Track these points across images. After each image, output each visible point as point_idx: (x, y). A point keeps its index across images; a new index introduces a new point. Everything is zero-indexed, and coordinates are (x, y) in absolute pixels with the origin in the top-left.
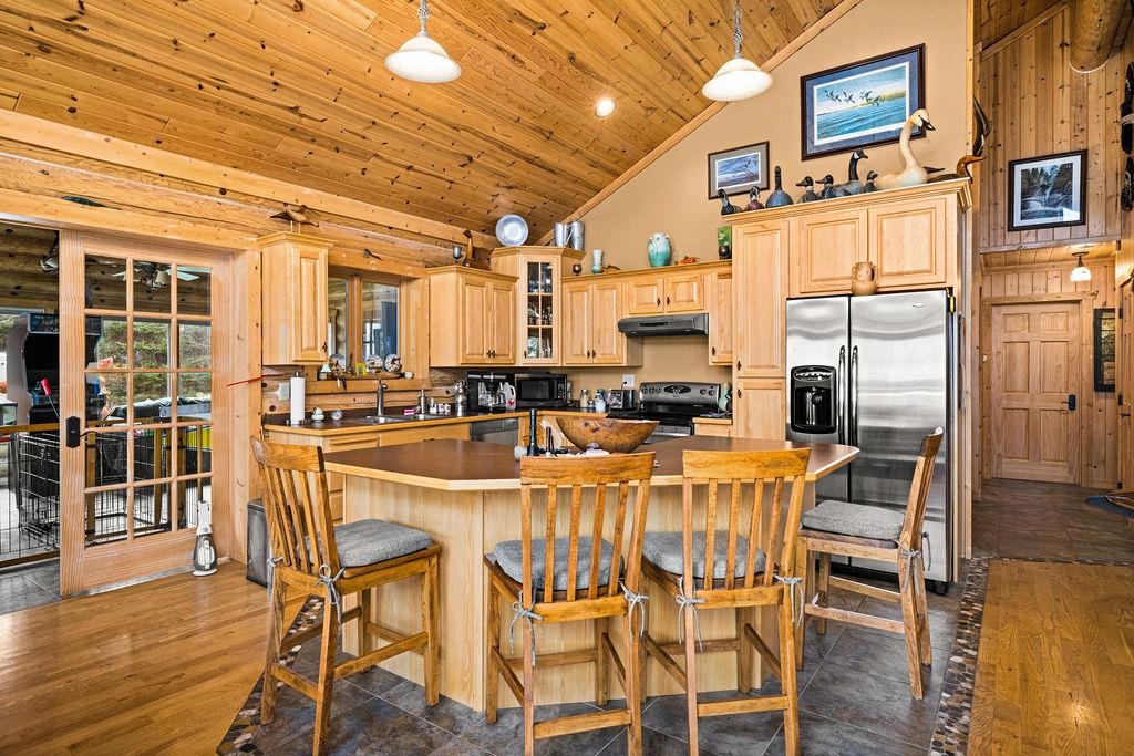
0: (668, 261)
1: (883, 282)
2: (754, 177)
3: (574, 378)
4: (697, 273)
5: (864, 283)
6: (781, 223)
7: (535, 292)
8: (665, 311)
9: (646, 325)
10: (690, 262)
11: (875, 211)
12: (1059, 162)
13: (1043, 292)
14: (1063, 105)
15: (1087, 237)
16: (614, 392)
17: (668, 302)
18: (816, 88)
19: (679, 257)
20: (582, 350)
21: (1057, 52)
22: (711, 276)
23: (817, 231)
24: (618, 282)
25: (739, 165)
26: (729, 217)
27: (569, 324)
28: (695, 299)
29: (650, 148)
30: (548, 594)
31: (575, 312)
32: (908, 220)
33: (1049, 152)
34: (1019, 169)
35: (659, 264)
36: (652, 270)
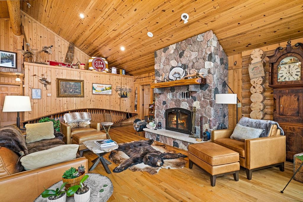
12: (11, 54)
13: (11, 82)
14: (11, 41)
15: (17, 72)
21: (10, 29)
33: (8, 51)
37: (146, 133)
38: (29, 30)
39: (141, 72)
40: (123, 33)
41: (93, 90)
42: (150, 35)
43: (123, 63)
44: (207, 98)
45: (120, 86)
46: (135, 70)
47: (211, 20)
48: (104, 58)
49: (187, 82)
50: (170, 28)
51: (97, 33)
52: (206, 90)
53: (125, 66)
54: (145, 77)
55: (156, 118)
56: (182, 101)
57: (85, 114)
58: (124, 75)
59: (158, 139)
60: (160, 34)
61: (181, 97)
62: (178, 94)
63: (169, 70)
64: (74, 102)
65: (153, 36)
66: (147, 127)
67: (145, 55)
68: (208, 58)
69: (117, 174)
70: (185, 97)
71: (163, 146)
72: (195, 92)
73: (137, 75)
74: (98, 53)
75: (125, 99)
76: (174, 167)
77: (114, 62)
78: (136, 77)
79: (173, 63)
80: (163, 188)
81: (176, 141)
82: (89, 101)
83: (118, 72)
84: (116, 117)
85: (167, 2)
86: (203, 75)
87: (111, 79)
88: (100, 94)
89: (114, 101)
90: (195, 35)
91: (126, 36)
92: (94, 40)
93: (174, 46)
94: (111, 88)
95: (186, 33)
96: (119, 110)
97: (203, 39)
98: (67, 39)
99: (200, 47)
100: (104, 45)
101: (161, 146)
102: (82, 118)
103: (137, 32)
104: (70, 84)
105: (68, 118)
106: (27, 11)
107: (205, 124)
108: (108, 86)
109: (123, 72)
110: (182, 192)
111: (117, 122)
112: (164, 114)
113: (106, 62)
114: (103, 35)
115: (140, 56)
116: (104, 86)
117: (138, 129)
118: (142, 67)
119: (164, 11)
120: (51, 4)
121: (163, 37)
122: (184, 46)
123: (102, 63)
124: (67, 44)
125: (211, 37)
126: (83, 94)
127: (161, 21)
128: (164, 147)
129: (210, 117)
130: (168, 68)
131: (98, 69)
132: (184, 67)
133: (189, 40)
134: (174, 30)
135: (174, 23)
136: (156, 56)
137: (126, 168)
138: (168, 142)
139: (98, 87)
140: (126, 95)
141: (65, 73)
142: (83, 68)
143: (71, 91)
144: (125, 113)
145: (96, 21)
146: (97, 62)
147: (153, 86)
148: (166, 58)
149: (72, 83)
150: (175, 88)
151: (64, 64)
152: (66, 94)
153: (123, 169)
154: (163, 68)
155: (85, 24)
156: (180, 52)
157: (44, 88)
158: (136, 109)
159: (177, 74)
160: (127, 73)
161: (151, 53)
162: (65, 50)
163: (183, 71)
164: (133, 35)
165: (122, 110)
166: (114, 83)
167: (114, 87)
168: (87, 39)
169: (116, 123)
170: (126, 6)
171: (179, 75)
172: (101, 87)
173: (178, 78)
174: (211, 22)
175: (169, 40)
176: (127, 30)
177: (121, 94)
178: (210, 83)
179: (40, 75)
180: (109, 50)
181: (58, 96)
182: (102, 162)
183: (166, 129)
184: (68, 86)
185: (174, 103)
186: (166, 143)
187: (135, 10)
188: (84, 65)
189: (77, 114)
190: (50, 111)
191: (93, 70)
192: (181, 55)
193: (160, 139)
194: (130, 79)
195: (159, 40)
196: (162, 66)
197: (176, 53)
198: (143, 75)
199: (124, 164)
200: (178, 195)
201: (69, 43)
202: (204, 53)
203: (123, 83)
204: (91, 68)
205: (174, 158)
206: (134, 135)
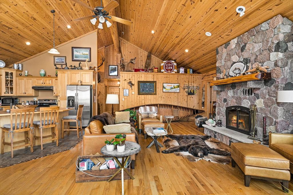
0: (45, 75)
1: (83, 84)
2: (63, 62)
3: (20, 98)
4: (51, 78)
5: (80, 84)
6: (67, 72)
7: (8, 79)
8: (44, 85)
9: (39, 88)
10: (49, 76)
11: (82, 72)
14: (115, 58)
15: (118, 78)
16: (31, 101)
17: (44, 83)
18: (74, 49)
19: (47, 75)
20: (22, 92)
22: (54, 80)
23: (73, 74)
24: (32, 79)
25: (60, 59)
26: (57, 70)
27: (18, 86)
28: (51, 83)
29: (40, 52)
30: (16, 128)
31: (20, 84)
32: (86, 75)
33: (114, 65)
34: (110, 66)
35: (43, 76)
36: (41, 77)
37: (205, 129)
38: (123, 49)
39: (208, 70)
40: (184, 38)
41: (164, 89)
42: (208, 34)
43: (190, 63)
44: (273, 95)
45: (187, 84)
46: (202, 68)
47: (276, 4)
48: (174, 60)
49: (244, 79)
50: (227, 24)
51: (165, 42)
52: (271, 86)
53: (193, 65)
54: (212, 74)
55: (217, 115)
56: (244, 99)
57: (154, 108)
58: (191, 74)
59: (215, 136)
60: (218, 32)
61: (242, 94)
62: (239, 91)
63: (230, 66)
64: (149, 99)
65: (212, 35)
66: (206, 123)
67: (208, 53)
68: (275, 48)
69: (164, 154)
70: (247, 94)
71: (218, 143)
72: (259, 89)
73: (204, 73)
74: (168, 57)
75: (193, 96)
76: (215, 161)
77: (182, 63)
78: (204, 75)
79: (235, 58)
80: (193, 172)
81: (232, 140)
82: (160, 97)
83: (186, 72)
84: (183, 113)
85: (218, 2)
86: (267, 68)
87: (179, 79)
88: (169, 92)
89: (182, 98)
90: (259, 24)
91: (188, 40)
92: (163, 47)
93: (235, 40)
94: (178, 86)
95: (248, 24)
96: (186, 107)
97: (269, 27)
98: (146, 50)
99: (265, 37)
100: (171, 50)
101: (215, 142)
102: (151, 111)
103: (196, 34)
104: (146, 85)
105: (141, 110)
106: (122, 37)
107: (270, 125)
108: (176, 85)
109: (191, 71)
110: (209, 180)
111: (184, 117)
112: (224, 111)
113: (175, 64)
114: (169, 42)
115: (204, 54)
116: (173, 85)
117: (198, 125)
118: (208, 65)
119: (217, 10)
120: (134, 28)
121: (222, 33)
122: (246, 38)
123: (171, 65)
124: (146, 54)
125: (279, 22)
126: (156, 92)
127: (215, 21)
128: (218, 145)
129: (277, 118)
130: (229, 64)
131: (168, 71)
132: (246, 61)
133: (251, 31)
134: (232, 24)
135: (231, 18)
136: (217, 53)
137: (172, 152)
138: (224, 140)
139: (168, 86)
140: (193, 92)
141: (144, 77)
142: (156, 71)
143: (147, 90)
144: (192, 109)
145: (163, 33)
146: (167, 65)
147: (212, 83)
148: (227, 54)
149: (148, 84)
150: (236, 85)
151: (143, 70)
152: (144, 92)
153: (170, 152)
154: (224, 64)
155: (156, 37)
156: (241, 46)
157: (131, 88)
158: (204, 107)
159: (238, 70)
160: (194, 72)
161: (213, 50)
162: (145, 59)
163: (244, 66)
164: (193, 38)
165: (189, 107)
166: (182, 82)
167: (182, 86)
168: (158, 48)
169: (182, 117)
170: (182, 16)
171: (239, 70)
172: (170, 86)
173: (238, 74)
174: (276, 6)
175: (229, 35)
176: (187, 35)
177: (188, 92)
178: (277, 77)
179: (128, 80)
180: (176, 53)
181: (139, 94)
182: (156, 144)
183: (226, 128)
184: (145, 86)
185: (235, 101)
186: (223, 141)
187: (191, 17)
188: (157, 68)
189: (148, 107)
190: (133, 104)
191: (164, 72)
192: (243, 49)
193: (217, 137)
194: (197, 76)
195: (219, 37)
196: (223, 63)
197: (237, 48)
198: (211, 73)
199: (172, 148)
200: (202, 180)
201: (147, 53)
202: (270, 43)
203: (191, 81)
204: (163, 70)
205: (220, 155)
206: (195, 130)
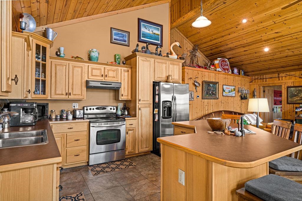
18: (142, 23)
28: (115, 76)
40: (287, 35)
41: (224, 92)
48: (227, 59)
54: (270, 78)
58: (243, 76)
75: (244, 101)
83: (239, 73)
87: (235, 81)
89: (236, 104)
94: (234, 90)
108: (232, 88)
109: (242, 73)
116: (230, 87)
123: (226, 64)
131: (225, 70)
139: (226, 88)
141: (207, 75)
143: (211, 92)
146: (223, 64)
149: (211, 85)
152: (207, 95)
155: (239, 28)
160: (245, 74)
166: (237, 85)
167: (237, 89)
177: (241, 96)
181: (202, 98)
184: (209, 88)
191: (221, 71)
198: (267, 76)
203: (242, 84)
204: (219, 69)
